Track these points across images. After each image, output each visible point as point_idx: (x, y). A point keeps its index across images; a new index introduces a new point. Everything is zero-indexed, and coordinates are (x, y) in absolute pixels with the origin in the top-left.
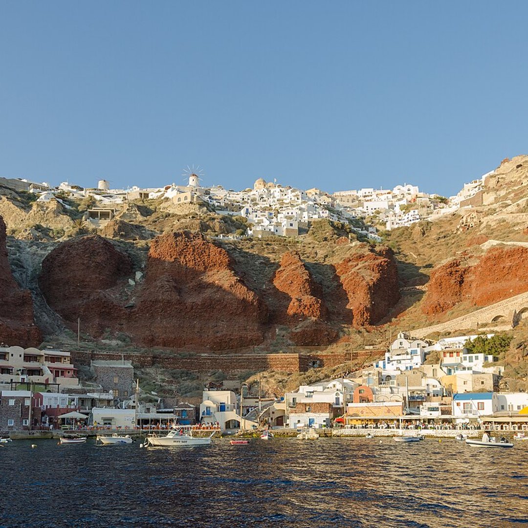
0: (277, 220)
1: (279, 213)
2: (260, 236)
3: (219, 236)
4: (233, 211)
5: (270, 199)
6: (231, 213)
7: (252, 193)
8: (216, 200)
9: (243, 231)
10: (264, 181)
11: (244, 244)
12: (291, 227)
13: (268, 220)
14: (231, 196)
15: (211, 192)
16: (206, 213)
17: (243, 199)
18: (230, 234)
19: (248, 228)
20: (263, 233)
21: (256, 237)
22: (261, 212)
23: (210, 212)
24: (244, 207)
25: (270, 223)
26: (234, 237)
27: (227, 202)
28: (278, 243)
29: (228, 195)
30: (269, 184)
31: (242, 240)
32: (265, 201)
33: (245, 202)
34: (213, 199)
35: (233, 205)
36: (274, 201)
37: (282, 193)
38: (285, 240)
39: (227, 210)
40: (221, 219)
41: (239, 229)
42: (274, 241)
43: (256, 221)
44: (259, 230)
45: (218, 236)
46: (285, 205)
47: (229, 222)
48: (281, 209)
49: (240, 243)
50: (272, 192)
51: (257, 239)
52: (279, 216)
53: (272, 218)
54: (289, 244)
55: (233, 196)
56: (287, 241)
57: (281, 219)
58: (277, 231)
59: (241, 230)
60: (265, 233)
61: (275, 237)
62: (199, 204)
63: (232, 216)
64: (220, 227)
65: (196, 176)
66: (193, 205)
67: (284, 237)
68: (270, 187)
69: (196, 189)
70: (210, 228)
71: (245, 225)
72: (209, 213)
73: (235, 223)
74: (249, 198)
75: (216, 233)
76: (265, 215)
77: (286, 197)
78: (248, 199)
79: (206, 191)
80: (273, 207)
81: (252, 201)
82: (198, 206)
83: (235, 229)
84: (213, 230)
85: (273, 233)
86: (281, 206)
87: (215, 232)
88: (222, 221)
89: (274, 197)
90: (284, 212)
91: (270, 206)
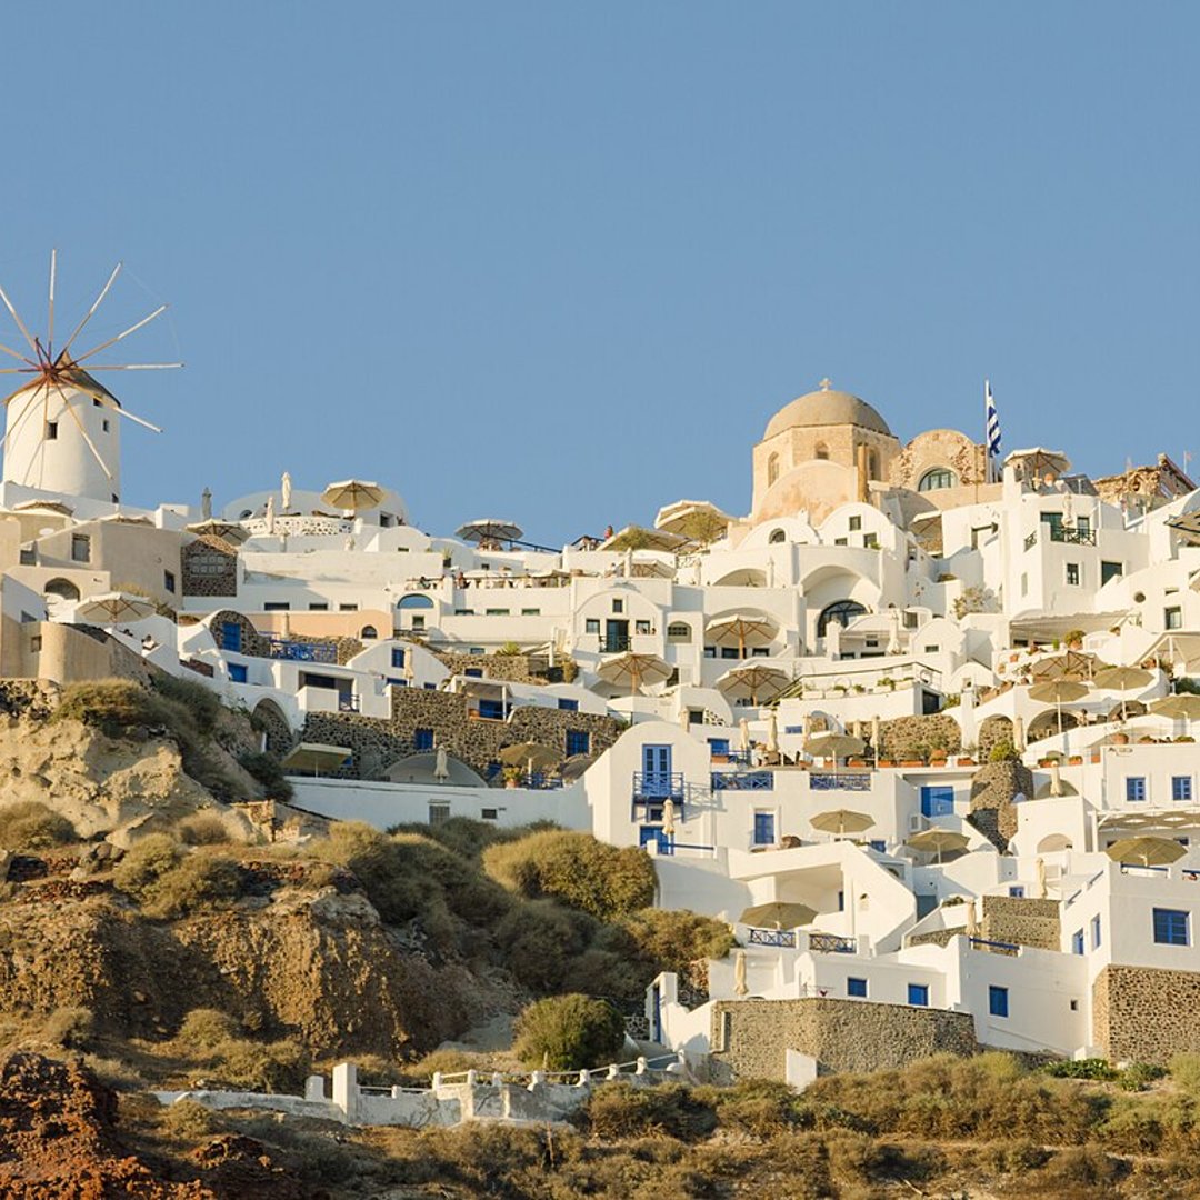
0: (1007, 873)
1: (1024, 784)
2: (799, 1072)
3: (314, 1084)
4: (492, 774)
5: (928, 631)
6: (467, 802)
7: (721, 557)
8: (295, 649)
9: (596, 1009)
10: (867, 419)
11: (604, 1168)
12: (1169, 958)
13: (894, 870)
14: (472, 598)
15: (248, 560)
16: (169, 811)
17: (618, 635)
18: (447, 1052)
19: (666, 981)
20: (835, 1027)
21: (754, 1086)
22: (819, 782)
23: (225, 794)
24: (620, 727)
25: (926, 904)
26: (484, 1092)
27: (422, 669)
28: (1014, 1145)
29: (442, 593)
30: (927, 450)
31: (581, 1120)
32: (872, 646)
33: (644, 669)
34: (262, 647)
35: (493, 709)
36: (977, 653)
37: (1069, 552)
38: (1100, 1106)
39: (426, 772)
40: (341, 884)
41: (557, 989)
42: (966, 1128)
43: (763, 894)
44: (793, 993)
45: (298, 1087)
46: (1100, 696)
47: (440, 913)
48: (1053, 743)
49: (554, 1160)
50: (953, 540)
51: (762, 1104)
52: (1032, 819)
53: (950, 855)
54: (1140, 1160)
55: (500, 598)
56: (1119, 1118)
57: (1058, 858)
58: (999, 1000)
59: (573, 1000)
60: (854, 1036)
61: (977, 1078)
62: (90, 717)
63: (475, 835)
64: (335, 973)
65: (84, 380)
66: (24, 726)
67: (1087, 1070)
68: (933, 476)
69: (79, 540)
70: (217, 991)
71: (626, 947)
72: (208, 813)
73: (502, 927)
74: (694, 620)
75: (285, 1050)
76: (863, 822)
77: (1114, 595)
78: (678, 632)
79: (190, 552)
80: (968, 721)
81: (723, 647)
82: (74, 737)
83: (504, 991)
84: (252, 1018)
85: (954, 1032)
86: (1057, 705)
87: (270, 1030)
88: (357, 902)
89: (978, 600)
90: (1087, 778)
91: (931, 703)
